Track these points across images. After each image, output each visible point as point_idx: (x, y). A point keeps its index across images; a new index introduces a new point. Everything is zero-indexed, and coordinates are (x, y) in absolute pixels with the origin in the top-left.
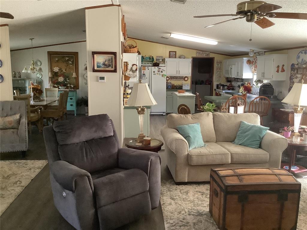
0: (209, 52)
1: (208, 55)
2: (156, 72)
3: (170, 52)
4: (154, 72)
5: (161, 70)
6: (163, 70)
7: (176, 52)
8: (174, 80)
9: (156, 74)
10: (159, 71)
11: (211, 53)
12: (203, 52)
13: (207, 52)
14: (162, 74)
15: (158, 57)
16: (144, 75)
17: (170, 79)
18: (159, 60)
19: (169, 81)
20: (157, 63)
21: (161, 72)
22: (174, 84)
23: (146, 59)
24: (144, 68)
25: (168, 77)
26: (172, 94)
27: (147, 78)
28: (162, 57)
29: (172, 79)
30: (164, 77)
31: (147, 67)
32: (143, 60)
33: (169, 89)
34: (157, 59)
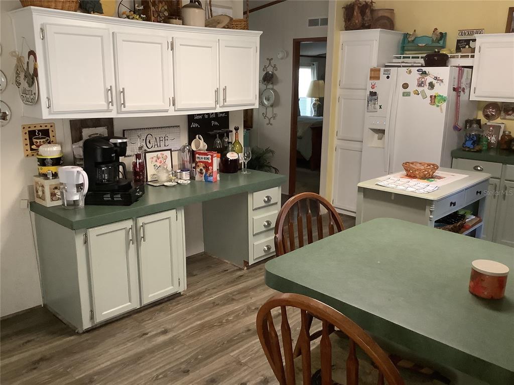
2: (413, 87)
3: (512, 10)
4: (405, 86)
5: (429, 79)
6: (436, 78)
9: (412, 94)
10: (420, 84)
14: (433, 92)
15: (462, 33)
16: (374, 97)
17: (502, 112)
18: (468, 44)
19: (498, 121)
20: (438, 54)
21: (430, 87)
22: (507, 132)
23: (415, 41)
24: (375, 74)
25: (494, 105)
26: (475, 168)
27: (380, 106)
28: (480, 31)
29: (510, 113)
30: (438, 106)
31: (385, 71)
32: (406, 48)
33: (467, 149)
34: (459, 41)
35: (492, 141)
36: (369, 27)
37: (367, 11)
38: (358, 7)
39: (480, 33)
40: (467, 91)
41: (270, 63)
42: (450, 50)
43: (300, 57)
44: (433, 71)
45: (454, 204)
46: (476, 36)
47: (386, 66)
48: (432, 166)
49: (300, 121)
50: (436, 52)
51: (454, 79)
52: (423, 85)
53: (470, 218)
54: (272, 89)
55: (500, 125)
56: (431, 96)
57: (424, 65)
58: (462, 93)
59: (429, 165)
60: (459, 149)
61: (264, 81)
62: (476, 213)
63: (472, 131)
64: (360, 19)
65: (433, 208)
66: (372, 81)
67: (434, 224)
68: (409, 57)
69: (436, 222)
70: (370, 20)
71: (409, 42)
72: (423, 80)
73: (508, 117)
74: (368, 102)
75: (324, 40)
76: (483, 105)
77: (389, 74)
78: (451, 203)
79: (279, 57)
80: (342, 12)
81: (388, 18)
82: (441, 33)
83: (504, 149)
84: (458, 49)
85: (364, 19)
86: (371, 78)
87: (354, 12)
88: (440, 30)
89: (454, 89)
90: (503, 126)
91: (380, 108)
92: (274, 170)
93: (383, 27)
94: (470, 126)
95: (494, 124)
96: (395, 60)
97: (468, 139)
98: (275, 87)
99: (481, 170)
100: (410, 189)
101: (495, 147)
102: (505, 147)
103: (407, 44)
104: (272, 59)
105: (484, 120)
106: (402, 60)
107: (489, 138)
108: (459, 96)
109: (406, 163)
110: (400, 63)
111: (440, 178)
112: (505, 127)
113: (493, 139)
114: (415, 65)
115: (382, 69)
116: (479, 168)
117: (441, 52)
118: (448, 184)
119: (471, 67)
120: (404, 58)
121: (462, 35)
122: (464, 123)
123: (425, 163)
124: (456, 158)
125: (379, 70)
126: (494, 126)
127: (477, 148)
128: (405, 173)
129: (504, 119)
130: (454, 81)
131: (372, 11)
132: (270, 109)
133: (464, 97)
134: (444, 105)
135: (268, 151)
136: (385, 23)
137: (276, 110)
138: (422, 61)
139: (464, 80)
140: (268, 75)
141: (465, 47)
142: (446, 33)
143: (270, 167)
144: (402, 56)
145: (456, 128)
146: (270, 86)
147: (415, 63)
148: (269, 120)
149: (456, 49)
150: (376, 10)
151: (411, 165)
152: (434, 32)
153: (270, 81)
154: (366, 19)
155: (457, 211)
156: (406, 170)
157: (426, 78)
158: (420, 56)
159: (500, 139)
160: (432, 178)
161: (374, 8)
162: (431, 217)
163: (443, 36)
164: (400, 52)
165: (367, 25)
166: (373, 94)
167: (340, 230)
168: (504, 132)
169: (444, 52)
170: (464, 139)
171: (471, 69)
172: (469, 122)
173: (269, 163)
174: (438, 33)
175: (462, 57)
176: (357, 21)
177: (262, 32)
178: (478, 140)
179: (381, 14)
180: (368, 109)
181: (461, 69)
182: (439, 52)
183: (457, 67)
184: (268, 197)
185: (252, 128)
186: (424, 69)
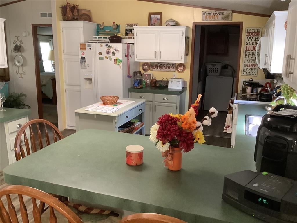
0: (231, 12)
1: (227, 17)
2: (104, 54)
3: (150, 14)
4: (100, 54)
5: (112, 50)
6: (116, 50)
7: (161, 14)
8: (159, 69)
9: (104, 58)
11: (234, 14)
12: (218, 12)
13: (225, 12)
14: (115, 57)
15: (128, 25)
16: (84, 60)
17: (151, 67)
18: (131, 31)
19: (149, 72)
20: (116, 36)
21: (113, 54)
22: (154, 78)
23: (104, 29)
24: (83, 47)
25: (146, 64)
26: (140, 97)
27: (88, 65)
28: (136, 25)
29: (154, 67)
30: (118, 65)
31: (88, 45)
32: (99, 32)
33: (136, 87)
34: (126, 30)
35: (148, 83)
36: (77, 19)
37: (75, 10)
38: (69, 7)
39: (136, 26)
40: (132, 56)
41: (18, 39)
42: (122, 34)
43: (38, 36)
44: (114, 45)
45: (128, 117)
46: (134, 27)
47: (89, 42)
48: (116, 98)
49: (42, 75)
50: (115, 35)
51: (125, 50)
52: (109, 53)
53: (138, 124)
54: (21, 55)
55: (150, 74)
56: (114, 60)
57: (110, 42)
58: (130, 57)
59: (114, 97)
60: (132, 88)
61: (15, 50)
62: (141, 121)
63: (137, 77)
64: (71, 14)
65: (116, 120)
66: (82, 51)
67: (118, 129)
68: (101, 38)
69: (119, 128)
70: (77, 15)
71: (100, 29)
72: (109, 50)
73: (154, 70)
74: (81, 63)
75: (51, 26)
76: (142, 64)
77: (91, 47)
78: (126, 117)
79: (23, 35)
80: (60, 10)
81: (88, 15)
82: (117, 25)
83: (153, 86)
84: (127, 34)
85: (73, 15)
86: (81, 49)
87: (67, 11)
88: (116, 23)
89: (126, 56)
90: (151, 74)
91: (88, 66)
92: (27, 107)
93: (85, 20)
94: (136, 75)
95: (148, 74)
96: (94, 39)
97: (135, 82)
98: (23, 54)
99: (143, 98)
100: (104, 111)
101: (149, 85)
102: (154, 85)
103: (100, 30)
104: (19, 36)
105: (143, 72)
106: (98, 39)
107: (146, 81)
108: (129, 59)
109: (102, 97)
110: (96, 41)
111: (120, 104)
112: (153, 75)
113: (148, 82)
114: (105, 42)
115: (87, 44)
116: (142, 97)
117: (118, 35)
118: (124, 107)
119: (133, 44)
120: (99, 38)
121: (127, 26)
122: (133, 73)
123: (113, 96)
124: (131, 92)
125: (85, 44)
126: (148, 75)
127: (140, 86)
128: (102, 102)
129: (152, 71)
130: (125, 51)
131: (78, 10)
132: (21, 68)
133: (131, 60)
134: (121, 64)
135: (22, 95)
136: (86, 17)
137: (25, 68)
138: (108, 40)
139: (130, 51)
140: (17, 46)
141: (130, 33)
142: (119, 25)
143: (24, 105)
144: (98, 37)
145: (129, 76)
146: (19, 53)
147: (105, 41)
148: (21, 75)
149: (126, 34)
150: (80, 10)
151: (105, 98)
152: (113, 24)
153: (19, 50)
154: (75, 15)
155: (130, 121)
156: (102, 101)
157: (111, 49)
158: (107, 37)
159: (151, 81)
160: (117, 104)
161: (79, 9)
162: (116, 125)
163: (118, 26)
164: (96, 35)
165: (75, 18)
166: (83, 58)
167: (60, 139)
168: (152, 77)
169: (119, 35)
170: (134, 82)
171: (133, 45)
172: (135, 73)
173: (23, 102)
174: (115, 25)
175: (129, 38)
176: (69, 16)
177: (5, 19)
178: (140, 82)
179: (83, 12)
180: (81, 67)
181: (128, 45)
182: (116, 35)
183: (126, 43)
184: (19, 125)
185: (9, 81)
186: (109, 44)
